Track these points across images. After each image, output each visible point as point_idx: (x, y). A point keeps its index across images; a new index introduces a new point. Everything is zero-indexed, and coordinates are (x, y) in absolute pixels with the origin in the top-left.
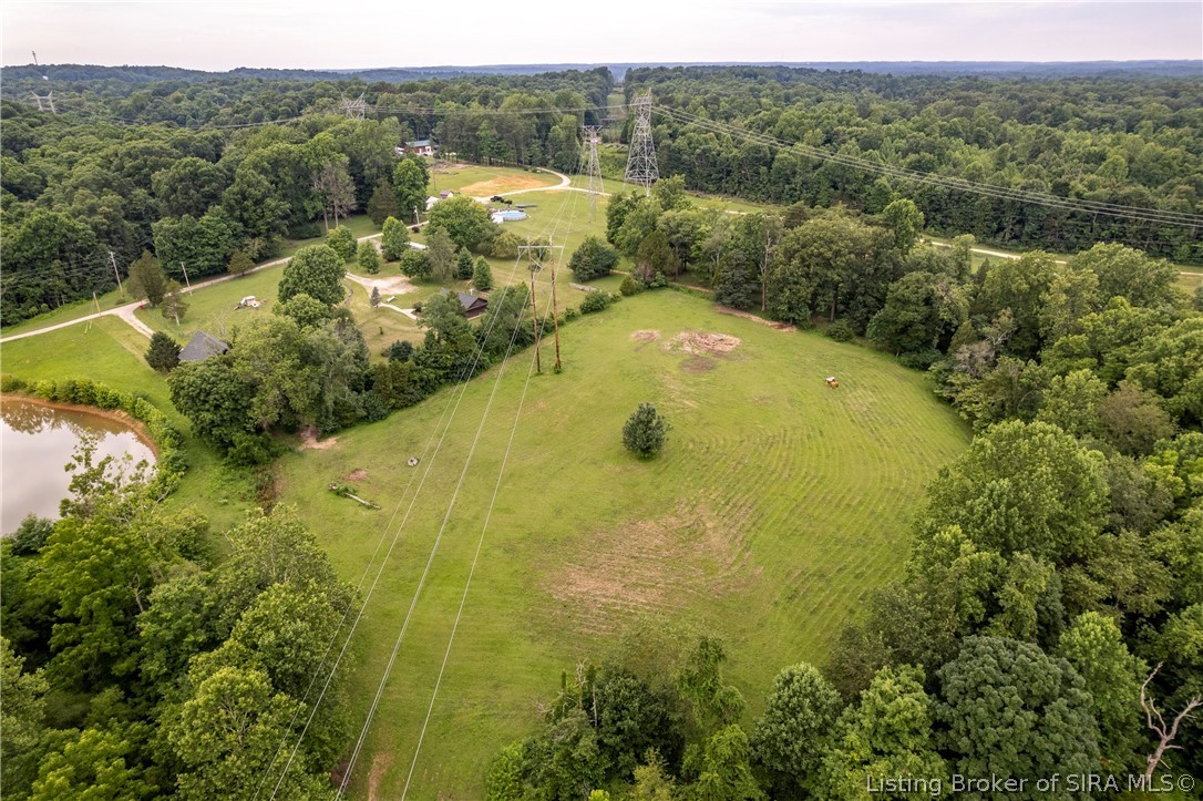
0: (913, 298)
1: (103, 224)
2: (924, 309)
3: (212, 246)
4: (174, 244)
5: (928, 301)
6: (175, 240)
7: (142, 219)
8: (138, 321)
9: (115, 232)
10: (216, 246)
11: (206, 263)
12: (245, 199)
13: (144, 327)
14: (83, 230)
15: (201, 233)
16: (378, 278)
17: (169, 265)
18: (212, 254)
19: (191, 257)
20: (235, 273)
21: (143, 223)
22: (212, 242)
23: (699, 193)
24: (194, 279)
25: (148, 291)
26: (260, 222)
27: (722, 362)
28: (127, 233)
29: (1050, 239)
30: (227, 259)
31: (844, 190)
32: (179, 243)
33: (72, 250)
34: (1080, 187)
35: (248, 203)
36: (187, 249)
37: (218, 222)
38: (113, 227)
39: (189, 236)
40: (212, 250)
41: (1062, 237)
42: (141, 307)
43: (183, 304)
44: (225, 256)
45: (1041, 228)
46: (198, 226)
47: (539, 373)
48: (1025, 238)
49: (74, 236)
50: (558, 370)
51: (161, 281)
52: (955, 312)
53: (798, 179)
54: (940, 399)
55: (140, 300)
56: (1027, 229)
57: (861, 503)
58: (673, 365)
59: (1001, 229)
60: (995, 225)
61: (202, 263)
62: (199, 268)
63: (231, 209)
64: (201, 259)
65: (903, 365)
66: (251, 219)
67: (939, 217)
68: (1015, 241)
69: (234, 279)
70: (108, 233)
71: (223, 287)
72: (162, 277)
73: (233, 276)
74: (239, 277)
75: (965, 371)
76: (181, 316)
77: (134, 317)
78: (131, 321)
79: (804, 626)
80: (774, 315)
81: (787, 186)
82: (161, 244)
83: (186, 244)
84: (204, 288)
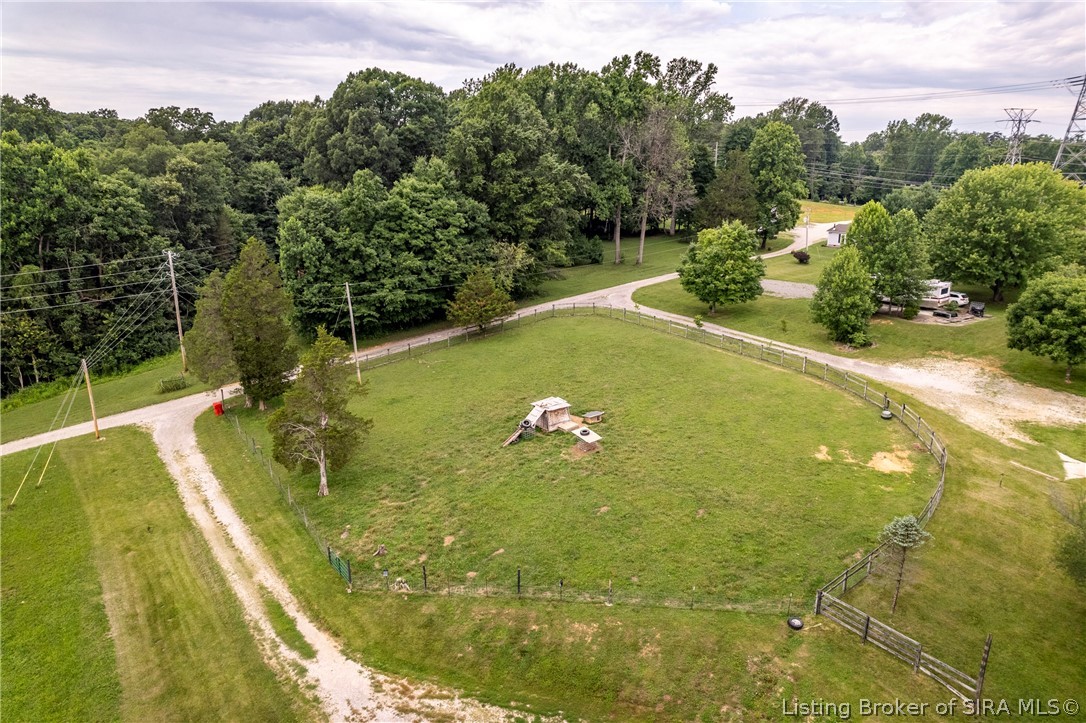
1: (172, 192)
3: (419, 252)
4: (328, 242)
6: (329, 232)
7: (262, 211)
8: (197, 461)
9: (199, 217)
10: (425, 252)
11: (401, 293)
14: (115, 194)
15: (395, 217)
16: (866, 358)
17: (307, 295)
18: (416, 272)
19: (362, 277)
20: (466, 323)
21: (264, 217)
22: (419, 243)
24: (369, 332)
25: (242, 361)
26: (526, 208)
28: (226, 227)
30: (447, 289)
32: (340, 238)
33: (79, 244)
35: (507, 157)
36: (357, 254)
37: (436, 196)
38: (194, 206)
39: (366, 222)
40: (417, 262)
42: (219, 408)
43: (347, 417)
44: (445, 279)
46: (392, 198)
49: (87, 206)
51: (281, 334)
55: (220, 383)
61: (390, 293)
62: (380, 306)
63: (463, 168)
64: (388, 282)
66: (505, 197)
69: (460, 340)
70: (180, 217)
71: (437, 358)
72: (287, 323)
73: (458, 331)
74: (473, 336)
76: (337, 463)
77: (191, 439)
78: (179, 456)
82: (296, 238)
83: (357, 240)
84: (390, 359)
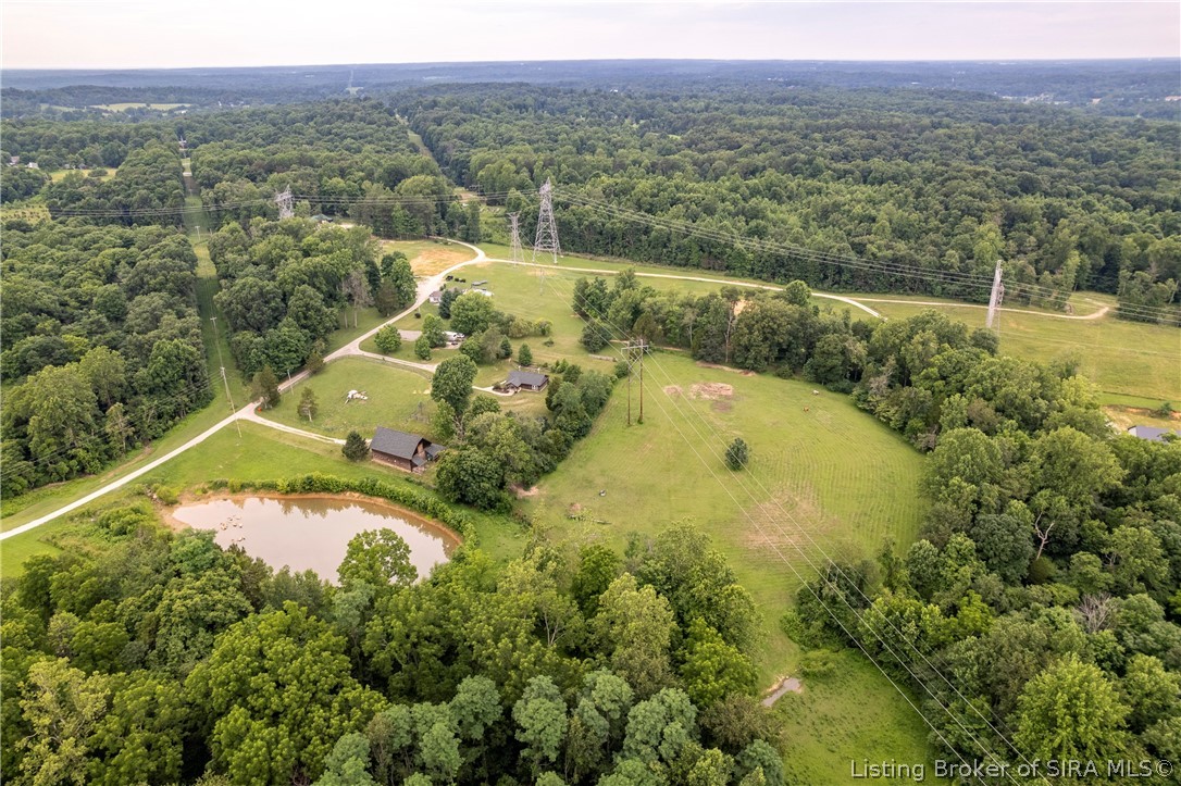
0: (835, 351)
2: (841, 358)
5: (843, 353)
12: (308, 310)
13: (282, 426)
15: (284, 342)
23: (591, 256)
27: (734, 403)
29: (859, 283)
31: (710, 253)
32: (270, 352)
34: (875, 250)
36: (277, 357)
37: (293, 332)
41: (866, 283)
42: (257, 409)
45: (852, 277)
47: (629, 425)
48: (842, 283)
50: (640, 422)
52: (860, 358)
53: (674, 245)
54: (864, 410)
56: (844, 278)
57: (861, 475)
58: (706, 408)
59: (826, 277)
60: (822, 276)
65: (830, 390)
67: (783, 271)
68: (836, 286)
69: (311, 376)
74: (312, 373)
75: (875, 394)
76: (313, 414)
77: (257, 417)
78: (259, 420)
79: (871, 538)
80: (735, 364)
81: (665, 250)
